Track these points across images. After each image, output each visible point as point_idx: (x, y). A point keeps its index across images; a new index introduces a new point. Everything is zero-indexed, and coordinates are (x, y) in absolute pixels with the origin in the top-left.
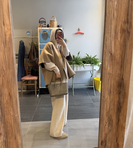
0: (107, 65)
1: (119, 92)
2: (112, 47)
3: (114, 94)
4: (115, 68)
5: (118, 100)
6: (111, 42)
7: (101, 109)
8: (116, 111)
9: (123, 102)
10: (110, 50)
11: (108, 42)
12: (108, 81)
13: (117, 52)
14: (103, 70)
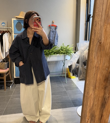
0: (94, 57)
1: (105, 87)
2: (101, 34)
3: (99, 89)
4: (103, 60)
5: (103, 96)
6: (101, 27)
7: (84, 106)
8: (100, 106)
9: (109, 97)
10: (100, 39)
11: (98, 28)
12: (94, 75)
13: (108, 42)
14: (90, 63)
